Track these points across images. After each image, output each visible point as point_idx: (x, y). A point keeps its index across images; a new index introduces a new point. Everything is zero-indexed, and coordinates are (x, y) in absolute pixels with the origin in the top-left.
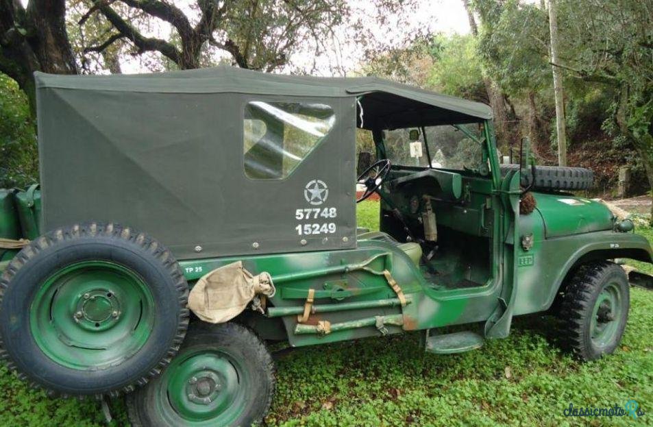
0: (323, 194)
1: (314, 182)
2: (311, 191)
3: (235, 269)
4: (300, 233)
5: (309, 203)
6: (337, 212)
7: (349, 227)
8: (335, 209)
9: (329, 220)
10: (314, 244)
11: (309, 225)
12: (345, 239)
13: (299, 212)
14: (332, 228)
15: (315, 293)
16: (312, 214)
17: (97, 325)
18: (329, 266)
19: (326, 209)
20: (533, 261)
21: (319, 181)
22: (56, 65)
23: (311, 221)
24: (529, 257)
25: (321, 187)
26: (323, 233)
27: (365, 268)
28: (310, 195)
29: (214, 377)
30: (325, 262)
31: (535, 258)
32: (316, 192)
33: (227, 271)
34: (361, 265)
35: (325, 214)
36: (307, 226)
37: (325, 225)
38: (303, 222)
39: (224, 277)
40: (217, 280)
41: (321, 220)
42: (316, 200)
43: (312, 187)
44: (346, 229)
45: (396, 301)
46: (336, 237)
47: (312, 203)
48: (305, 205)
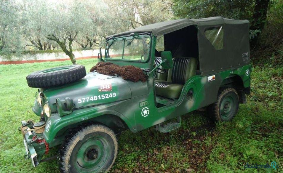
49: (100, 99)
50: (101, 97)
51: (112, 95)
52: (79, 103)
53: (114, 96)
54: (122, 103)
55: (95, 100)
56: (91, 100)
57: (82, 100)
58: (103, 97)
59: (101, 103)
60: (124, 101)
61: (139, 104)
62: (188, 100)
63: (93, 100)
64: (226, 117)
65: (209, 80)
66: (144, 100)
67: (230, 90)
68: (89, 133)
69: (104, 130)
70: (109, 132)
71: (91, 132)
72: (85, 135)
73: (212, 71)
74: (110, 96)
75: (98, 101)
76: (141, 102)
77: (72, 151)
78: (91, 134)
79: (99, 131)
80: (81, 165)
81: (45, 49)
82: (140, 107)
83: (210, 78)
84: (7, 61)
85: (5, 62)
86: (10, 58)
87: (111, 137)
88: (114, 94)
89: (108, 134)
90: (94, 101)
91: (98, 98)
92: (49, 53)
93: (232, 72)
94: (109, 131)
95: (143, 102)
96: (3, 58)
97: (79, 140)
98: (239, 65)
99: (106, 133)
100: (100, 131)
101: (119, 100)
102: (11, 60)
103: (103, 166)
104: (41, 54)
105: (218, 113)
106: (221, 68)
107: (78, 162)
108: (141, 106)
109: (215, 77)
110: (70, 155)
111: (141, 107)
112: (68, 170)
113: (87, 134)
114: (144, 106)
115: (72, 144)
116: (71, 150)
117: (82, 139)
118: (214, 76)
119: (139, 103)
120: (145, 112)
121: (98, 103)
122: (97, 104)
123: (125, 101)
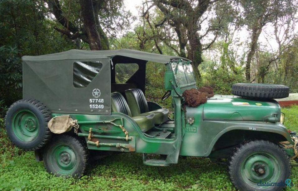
0: (99, 94)
1: (96, 89)
2: (95, 92)
3: (66, 117)
4: (91, 107)
5: (94, 97)
6: (104, 101)
7: (108, 107)
8: (103, 100)
9: (101, 104)
10: (95, 112)
11: (94, 105)
12: (107, 111)
13: (90, 100)
14: (102, 107)
15: (92, 129)
16: (95, 101)
17: (30, 129)
18: (100, 120)
19: (100, 99)
20: (196, 130)
21: (97, 89)
22: (92, 43)
23: (95, 103)
24: (194, 128)
25: (98, 91)
26: (99, 108)
27: (111, 123)
28: (94, 94)
29: (69, 155)
30: (99, 119)
31: (197, 129)
32: (96, 93)
33: (62, 117)
34: (109, 121)
35: (99, 101)
36: (93, 105)
37: (100, 105)
38: (92, 104)
39: (60, 119)
40: (58, 120)
41: (98, 104)
42: (96, 96)
43: (95, 91)
44: (107, 107)
45: (124, 138)
46: (103, 110)
47: (95, 97)
48: (93, 98)
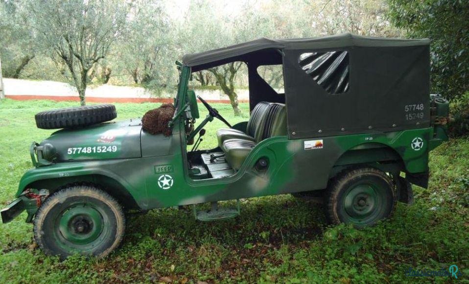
49: (95, 152)
50: (96, 150)
51: (112, 149)
52: (69, 153)
53: (113, 151)
54: (125, 162)
55: (88, 152)
56: (83, 151)
57: (73, 151)
58: (99, 150)
59: (96, 158)
60: (128, 160)
61: (155, 169)
62: (256, 176)
63: (85, 152)
64: (359, 221)
65: (306, 147)
66: (163, 164)
67: (368, 172)
68: (74, 195)
69: (98, 195)
70: (107, 201)
71: (77, 195)
72: (66, 198)
73: (317, 132)
74: (108, 150)
75: (92, 154)
76: (157, 166)
77: (46, 214)
78: (76, 197)
79: (90, 196)
80: (66, 238)
81: (207, 84)
82: (156, 173)
83: (310, 144)
84: (156, 98)
85: (154, 99)
86: (159, 94)
87: (110, 208)
88: (114, 148)
89: (105, 204)
90: (87, 154)
91: (92, 150)
92: (211, 90)
93: (371, 139)
94: (108, 199)
95: (161, 166)
96: (151, 94)
97: (58, 202)
98: (393, 127)
99: (102, 202)
100: (92, 197)
101: (121, 157)
102: (161, 96)
103: (97, 247)
104: (201, 91)
105: (335, 210)
106: (342, 129)
107: (61, 232)
108: (157, 171)
109: (322, 143)
110: (44, 219)
111: (159, 173)
112: (41, 237)
113: (71, 196)
114: (162, 173)
115: (48, 205)
116: (45, 212)
117: (62, 202)
118: (321, 141)
119: (155, 166)
120: (166, 182)
121: (92, 158)
122: (89, 158)
123: (130, 160)
